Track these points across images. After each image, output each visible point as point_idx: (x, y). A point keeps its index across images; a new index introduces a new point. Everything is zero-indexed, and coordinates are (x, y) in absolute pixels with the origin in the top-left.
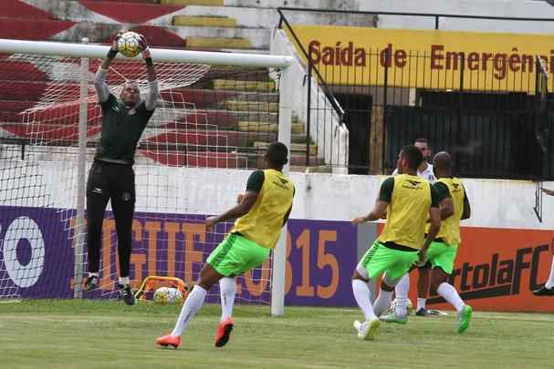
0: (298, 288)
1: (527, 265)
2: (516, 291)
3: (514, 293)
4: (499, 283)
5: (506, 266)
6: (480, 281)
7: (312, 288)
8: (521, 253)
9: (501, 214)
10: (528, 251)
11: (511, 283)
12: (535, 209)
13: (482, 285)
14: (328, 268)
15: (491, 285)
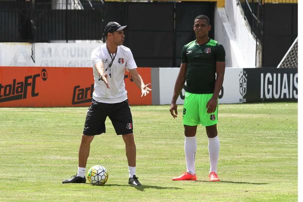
1: (30, 84)
2: (25, 97)
3: (24, 98)
4: (17, 93)
5: (20, 85)
6: (7, 93)
8: (27, 78)
9: (15, 60)
10: (30, 77)
11: (23, 93)
12: (31, 56)
13: (8, 95)
15: (13, 94)
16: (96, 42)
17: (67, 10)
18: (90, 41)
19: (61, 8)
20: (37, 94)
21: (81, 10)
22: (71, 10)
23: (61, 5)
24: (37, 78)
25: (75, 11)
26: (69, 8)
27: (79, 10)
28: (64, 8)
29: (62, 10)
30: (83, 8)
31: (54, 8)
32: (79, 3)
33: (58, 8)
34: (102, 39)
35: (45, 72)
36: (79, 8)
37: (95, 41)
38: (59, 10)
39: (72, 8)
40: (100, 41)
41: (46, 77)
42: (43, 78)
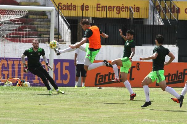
0: (57, 81)
7: (61, 81)
14: (66, 74)
16: (172, 46)
17: (153, 25)
18: (168, 45)
19: (149, 24)
20: (133, 79)
21: (163, 25)
22: (156, 25)
23: (150, 22)
24: (133, 69)
25: (159, 26)
26: (155, 24)
27: (161, 25)
28: (152, 24)
29: (150, 25)
30: (164, 24)
31: (145, 24)
32: (161, 21)
33: (147, 24)
34: (176, 44)
35: (139, 65)
36: (162, 24)
37: (171, 45)
38: (148, 25)
39: (157, 24)
40: (175, 45)
41: (139, 68)
42: (137, 69)
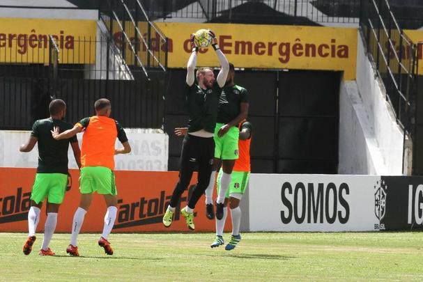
4: (22, 210)
5: (28, 197)
13: (9, 212)
15: (16, 212)
16: (153, 132)
17: (107, 80)
18: (143, 130)
19: (98, 78)
21: (130, 81)
22: (114, 81)
23: (98, 73)
25: (122, 82)
26: (111, 77)
27: (126, 81)
28: (104, 77)
29: (100, 80)
30: (133, 79)
31: (87, 77)
32: (126, 70)
33: (93, 78)
34: (163, 128)
35: (69, 178)
36: (128, 78)
37: (151, 130)
38: (95, 80)
39: (118, 78)
40: (159, 130)
